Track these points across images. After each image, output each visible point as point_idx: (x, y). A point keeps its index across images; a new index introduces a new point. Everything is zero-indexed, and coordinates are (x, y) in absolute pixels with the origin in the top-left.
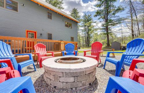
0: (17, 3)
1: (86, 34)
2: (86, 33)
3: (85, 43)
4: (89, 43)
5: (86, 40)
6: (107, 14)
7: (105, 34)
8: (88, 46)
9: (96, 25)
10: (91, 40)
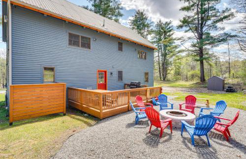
0: (90, 39)
1: (161, 57)
2: (160, 55)
3: (159, 73)
4: (166, 74)
5: (160, 68)
6: (202, 24)
7: (197, 61)
8: (164, 79)
9: (180, 44)
10: (170, 68)
